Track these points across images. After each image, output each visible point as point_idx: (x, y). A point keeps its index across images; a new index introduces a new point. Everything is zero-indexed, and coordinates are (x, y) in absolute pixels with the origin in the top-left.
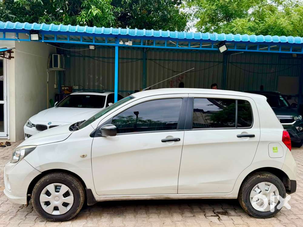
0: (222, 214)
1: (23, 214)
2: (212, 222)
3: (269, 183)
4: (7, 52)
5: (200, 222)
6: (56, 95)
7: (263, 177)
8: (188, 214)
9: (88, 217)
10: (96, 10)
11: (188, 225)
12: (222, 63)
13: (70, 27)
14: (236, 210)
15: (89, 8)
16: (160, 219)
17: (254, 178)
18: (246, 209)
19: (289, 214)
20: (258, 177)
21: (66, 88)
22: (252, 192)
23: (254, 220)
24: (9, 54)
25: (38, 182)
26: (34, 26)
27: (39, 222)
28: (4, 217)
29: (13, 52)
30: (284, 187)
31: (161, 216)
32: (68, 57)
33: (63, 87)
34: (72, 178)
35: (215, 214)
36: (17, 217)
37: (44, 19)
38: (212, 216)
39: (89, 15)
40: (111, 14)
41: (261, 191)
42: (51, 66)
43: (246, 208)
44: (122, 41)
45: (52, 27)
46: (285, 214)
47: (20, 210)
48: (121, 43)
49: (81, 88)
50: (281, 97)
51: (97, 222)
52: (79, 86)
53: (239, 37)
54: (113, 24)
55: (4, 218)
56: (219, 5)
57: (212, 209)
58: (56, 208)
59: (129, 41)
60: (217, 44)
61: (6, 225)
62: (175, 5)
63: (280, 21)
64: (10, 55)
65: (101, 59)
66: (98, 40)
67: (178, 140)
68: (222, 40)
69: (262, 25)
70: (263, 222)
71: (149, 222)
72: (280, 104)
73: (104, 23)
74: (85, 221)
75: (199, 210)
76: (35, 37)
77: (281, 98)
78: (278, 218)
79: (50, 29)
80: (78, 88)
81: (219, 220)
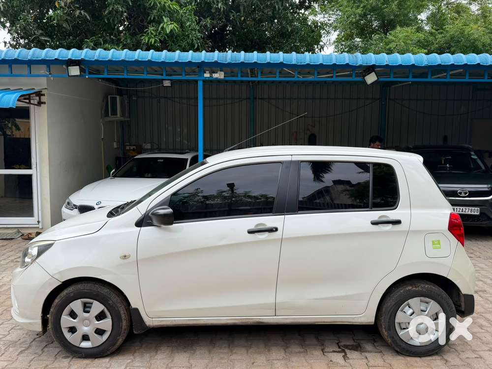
0: (350, 349)
1: (39, 346)
2: (332, 363)
3: (427, 299)
4: (34, 95)
5: (312, 361)
6: (118, 159)
7: (417, 289)
8: (296, 348)
9: (137, 351)
10: (171, 24)
11: (292, 367)
12: (379, 101)
13: (126, 53)
14: (375, 342)
15: (160, 21)
16: (250, 356)
17: (401, 291)
18: (389, 342)
19: (464, 350)
20: (409, 290)
21: (132, 148)
22: (399, 313)
23: (402, 359)
24: (38, 98)
25: (58, 297)
26: (73, 54)
27: (61, 359)
28: (11, 349)
29: (44, 95)
30: (453, 306)
31: (251, 350)
32: (135, 100)
33: (128, 145)
34: (108, 290)
35: (339, 348)
36: (30, 351)
37: (92, 42)
38: (334, 352)
39: (160, 33)
40: (195, 30)
41: (413, 313)
42: (107, 115)
43: (389, 339)
44: (208, 72)
45: (99, 54)
46: (456, 350)
47: (37, 339)
48: (207, 75)
49: (155, 146)
50: (473, 155)
51: (148, 359)
52: (152, 143)
53: (397, 59)
54: (198, 45)
55: (11, 352)
56: (369, 6)
57: (337, 340)
58: (85, 338)
59: (219, 72)
60: (360, 71)
61: (11, 362)
62: (301, 10)
63: (469, 29)
64: (40, 99)
65: (184, 101)
66: (175, 71)
67: (274, 229)
68: (368, 65)
69: (440, 36)
70: (417, 363)
71: (230, 361)
72: (472, 166)
73: (184, 44)
74: (132, 357)
75: (315, 342)
76: (75, 71)
77: (473, 157)
78: (444, 356)
79: (96, 58)
80: (150, 147)
81: (345, 359)
